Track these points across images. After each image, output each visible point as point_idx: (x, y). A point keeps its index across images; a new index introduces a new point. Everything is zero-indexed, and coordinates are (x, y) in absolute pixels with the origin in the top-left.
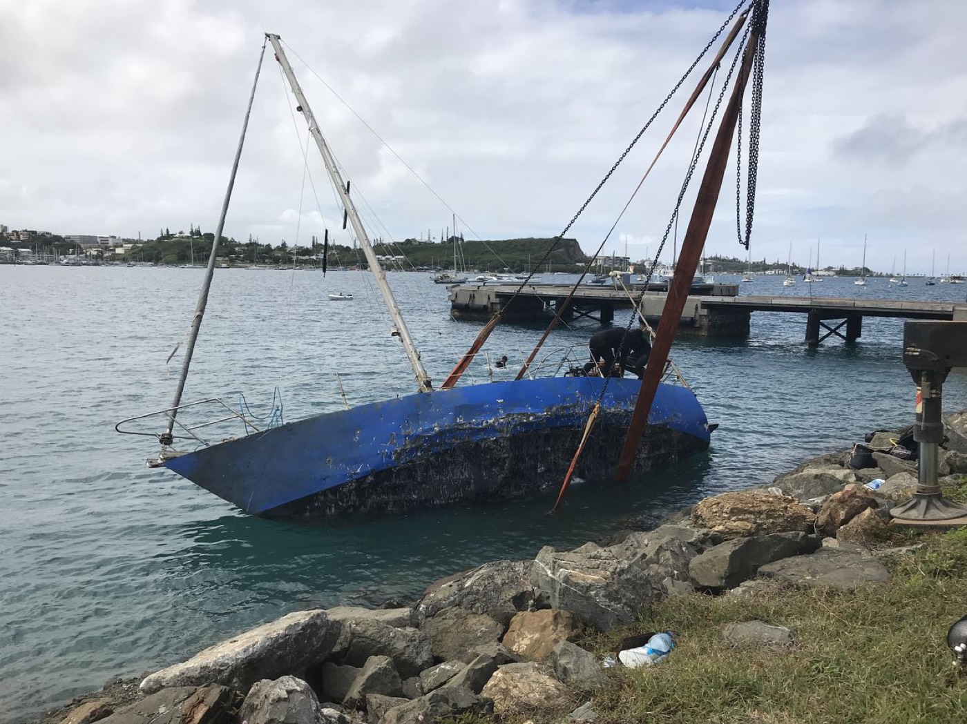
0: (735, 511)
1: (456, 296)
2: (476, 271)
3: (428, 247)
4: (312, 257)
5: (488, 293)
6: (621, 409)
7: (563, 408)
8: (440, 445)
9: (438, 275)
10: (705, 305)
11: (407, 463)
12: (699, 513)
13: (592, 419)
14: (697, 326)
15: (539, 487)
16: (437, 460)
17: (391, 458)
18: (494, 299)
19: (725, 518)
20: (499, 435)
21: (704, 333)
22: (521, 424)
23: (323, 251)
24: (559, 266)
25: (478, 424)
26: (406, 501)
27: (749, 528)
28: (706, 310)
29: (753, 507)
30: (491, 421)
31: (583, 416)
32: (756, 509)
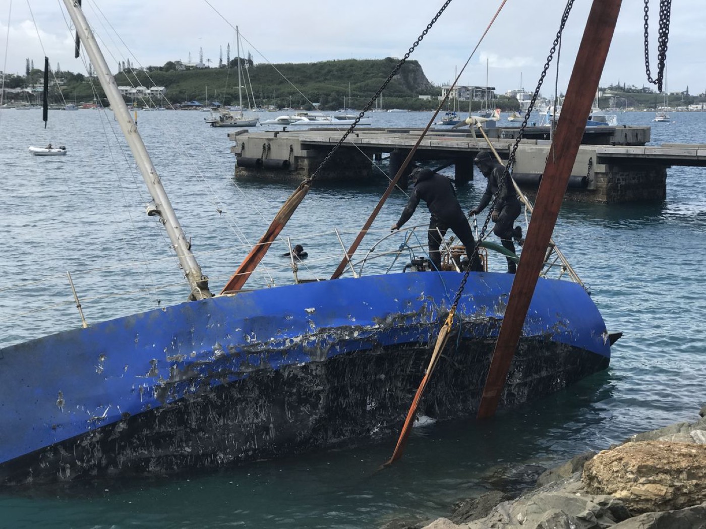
0: (644, 470)
1: (243, 148)
2: (272, 107)
3: (200, 73)
4: (26, 90)
5: (290, 143)
6: (484, 316)
7: (402, 317)
8: (223, 375)
9: (216, 116)
10: (603, 159)
11: (175, 402)
12: (594, 472)
13: (444, 333)
14: (592, 188)
15: (369, 430)
16: (219, 397)
17: (151, 396)
18: (299, 152)
19: (629, 480)
20: (309, 359)
21: (601, 198)
22: (342, 342)
23: (42, 81)
24: (394, 100)
25: (278, 345)
26: (175, 456)
27: (663, 493)
28: (604, 166)
29: (668, 463)
30: (297, 340)
31: (432, 328)
32: (674, 466)
